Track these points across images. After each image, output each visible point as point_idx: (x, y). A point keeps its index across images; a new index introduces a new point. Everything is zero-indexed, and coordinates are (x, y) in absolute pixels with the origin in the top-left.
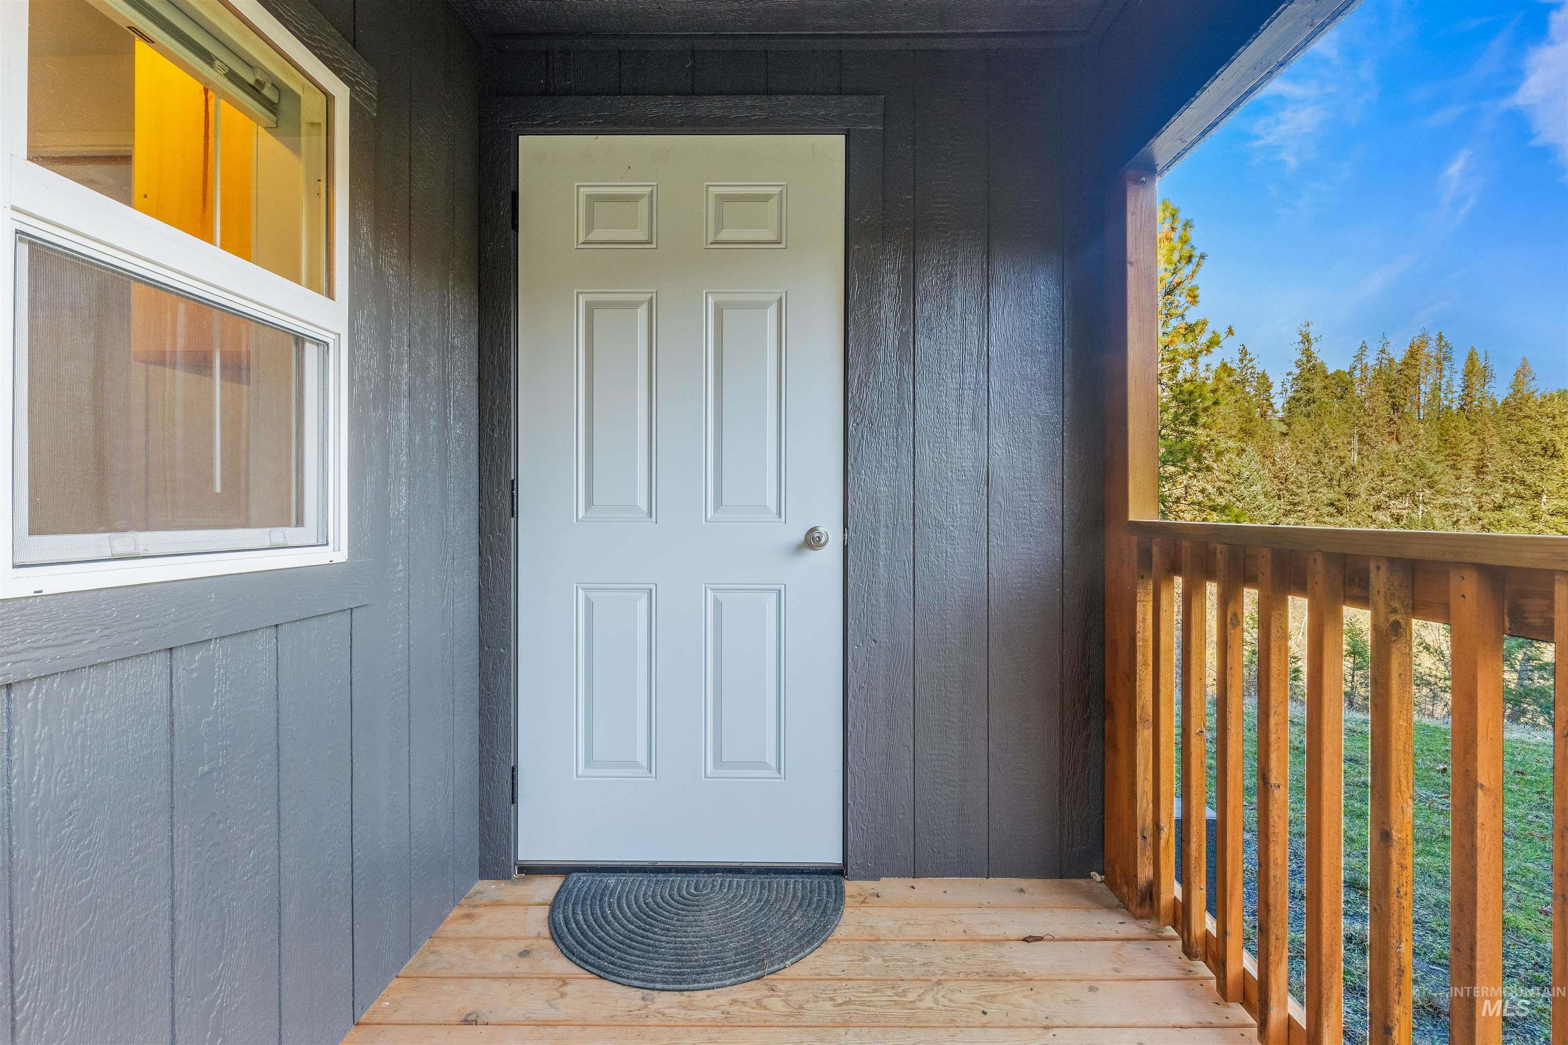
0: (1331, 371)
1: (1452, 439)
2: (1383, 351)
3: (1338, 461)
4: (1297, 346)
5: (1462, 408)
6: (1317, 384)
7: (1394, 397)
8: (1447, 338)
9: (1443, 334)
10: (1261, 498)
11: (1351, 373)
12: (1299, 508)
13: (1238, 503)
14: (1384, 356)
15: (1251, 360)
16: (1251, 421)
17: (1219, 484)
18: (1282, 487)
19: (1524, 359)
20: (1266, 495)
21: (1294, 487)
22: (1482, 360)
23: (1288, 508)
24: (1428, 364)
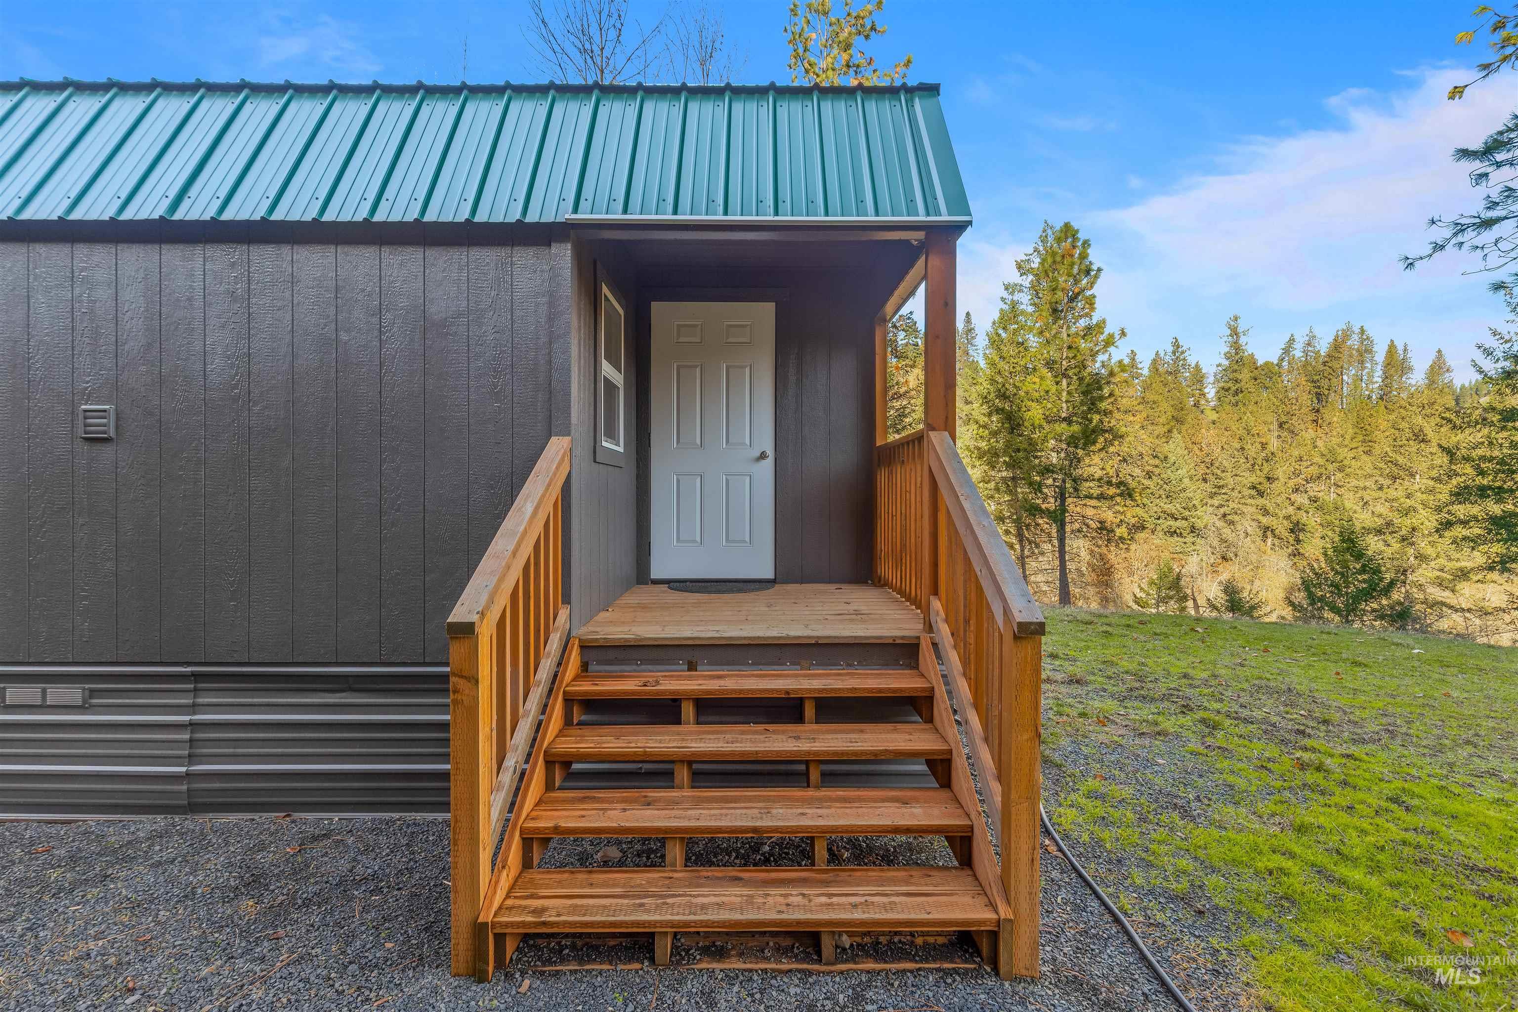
0: (1260, 362)
1: (1367, 427)
2: (1309, 344)
3: (1259, 446)
4: (1225, 339)
5: (1381, 398)
6: (1245, 375)
7: (1319, 387)
8: (1370, 332)
9: (1365, 328)
10: (1186, 481)
11: (1279, 365)
12: (1224, 491)
13: (1165, 486)
14: (1310, 349)
15: (1183, 353)
16: (1182, 409)
17: (1148, 468)
18: (1208, 471)
19: (1439, 351)
20: (1191, 478)
21: (1219, 472)
22: (1401, 352)
23: (1213, 490)
24: (1351, 356)
